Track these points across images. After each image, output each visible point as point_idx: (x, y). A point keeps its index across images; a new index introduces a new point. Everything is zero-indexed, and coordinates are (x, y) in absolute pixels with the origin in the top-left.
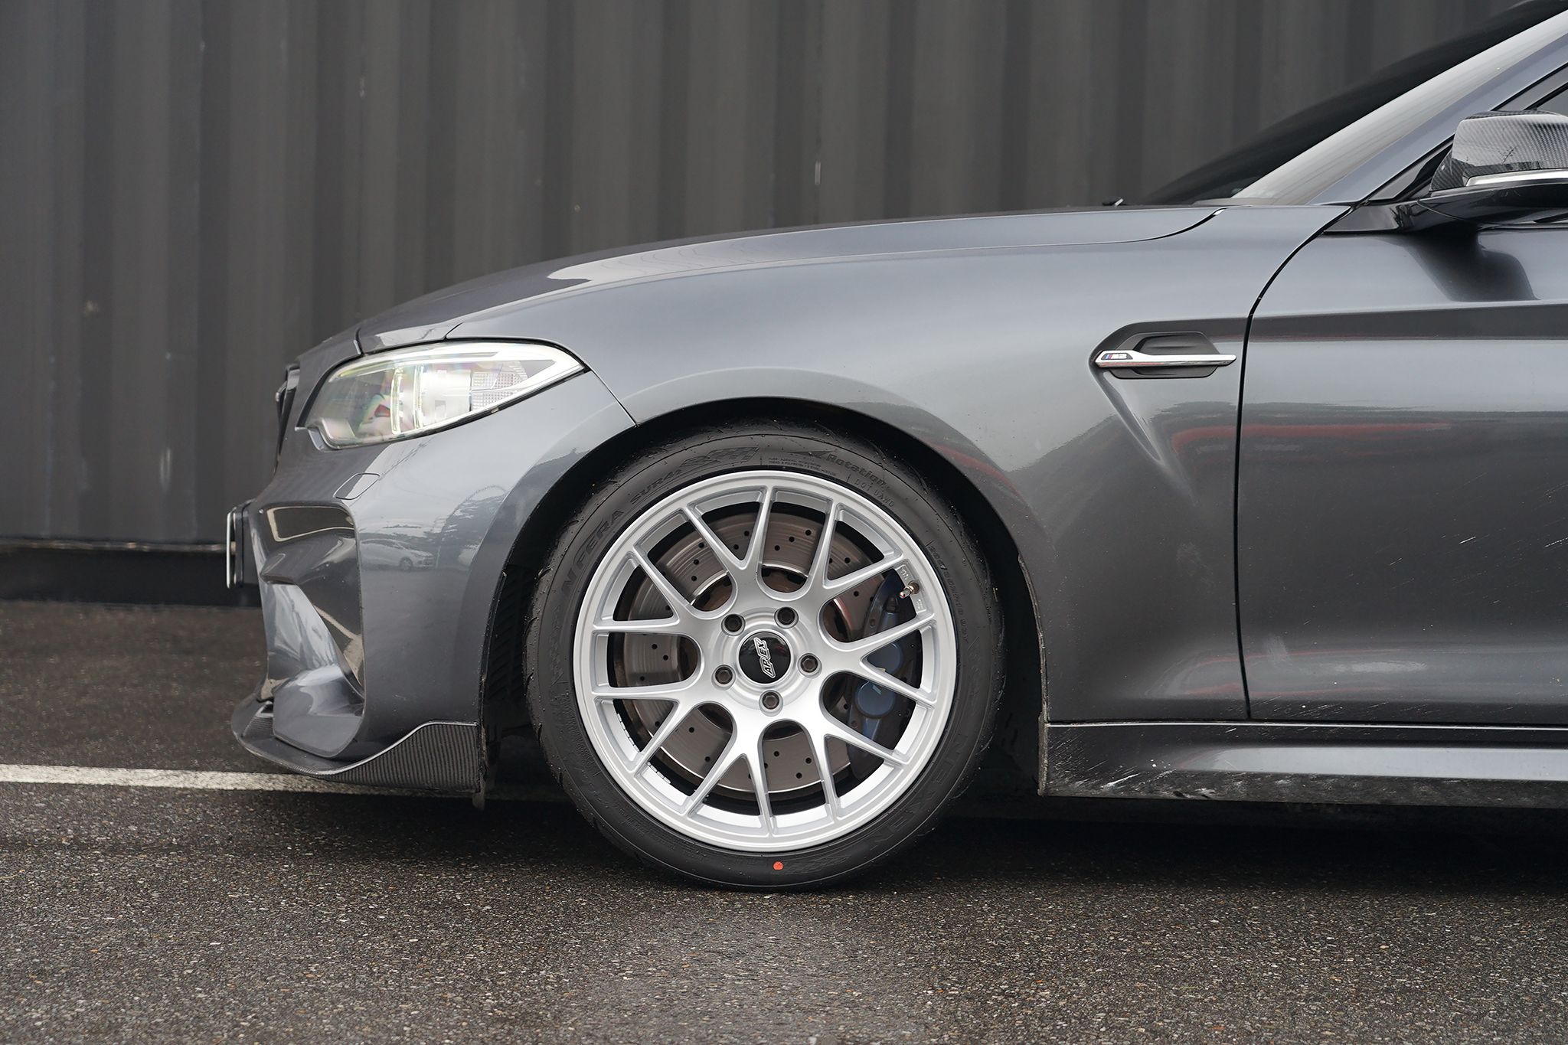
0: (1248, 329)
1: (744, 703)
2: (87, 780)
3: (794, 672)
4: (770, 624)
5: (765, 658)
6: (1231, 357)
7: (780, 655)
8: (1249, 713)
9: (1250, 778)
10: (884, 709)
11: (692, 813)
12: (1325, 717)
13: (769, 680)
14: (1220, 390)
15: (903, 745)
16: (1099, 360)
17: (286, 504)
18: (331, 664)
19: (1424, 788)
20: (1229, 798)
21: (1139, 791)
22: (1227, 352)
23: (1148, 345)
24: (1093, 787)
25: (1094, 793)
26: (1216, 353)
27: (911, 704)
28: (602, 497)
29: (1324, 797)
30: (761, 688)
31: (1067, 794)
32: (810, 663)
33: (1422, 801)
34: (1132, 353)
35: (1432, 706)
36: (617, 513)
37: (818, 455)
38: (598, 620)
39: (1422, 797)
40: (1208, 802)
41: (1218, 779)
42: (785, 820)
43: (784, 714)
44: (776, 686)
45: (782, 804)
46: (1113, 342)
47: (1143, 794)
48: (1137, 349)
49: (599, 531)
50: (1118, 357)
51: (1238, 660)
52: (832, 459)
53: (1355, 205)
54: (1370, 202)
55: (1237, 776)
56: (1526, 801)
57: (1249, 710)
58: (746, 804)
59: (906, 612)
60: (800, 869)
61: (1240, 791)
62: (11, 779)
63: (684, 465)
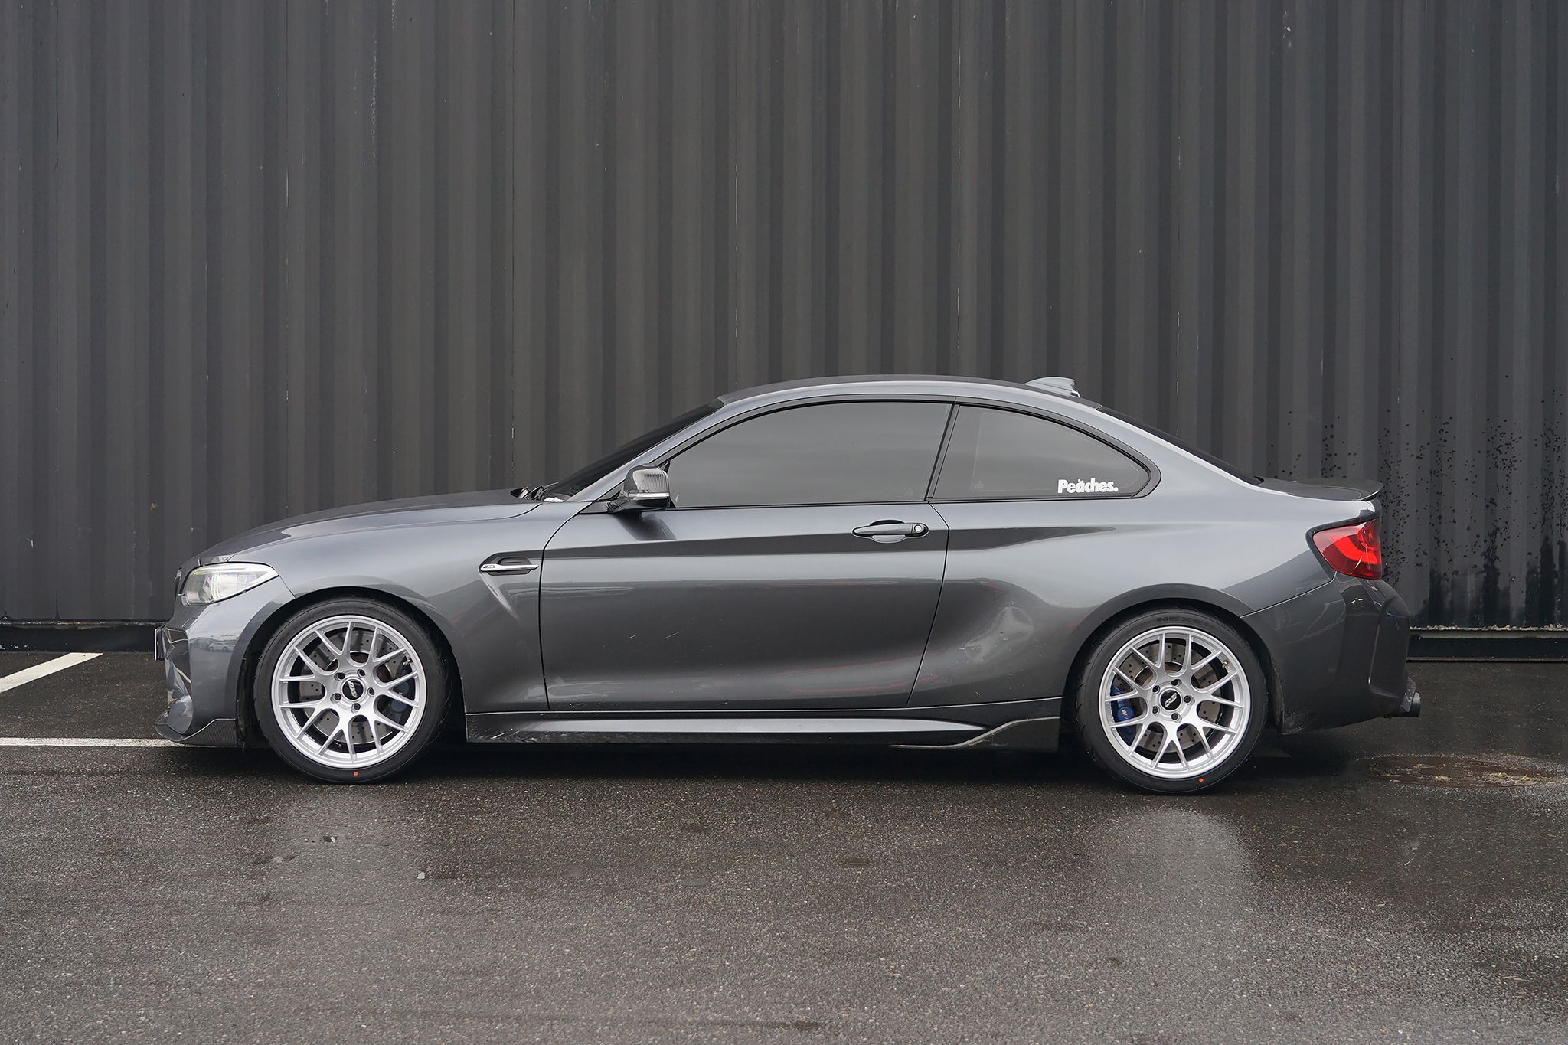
0: (543, 554)
1: (345, 708)
2: (100, 745)
3: (365, 694)
4: (355, 676)
5: (353, 689)
6: (536, 566)
7: (360, 689)
8: (549, 707)
9: (550, 733)
10: (402, 710)
11: (322, 753)
12: (580, 708)
13: (355, 699)
14: (532, 578)
15: (407, 724)
16: (482, 569)
17: (176, 629)
18: (186, 695)
19: (621, 736)
20: (543, 742)
21: (506, 740)
22: (535, 564)
23: (503, 562)
24: (488, 738)
25: (488, 741)
26: (531, 564)
27: (411, 708)
28: (282, 628)
29: (581, 741)
30: (352, 702)
31: (477, 741)
32: (372, 692)
33: (621, 741)
34: (496, 565)
35: (622, 703)
36: (288, 634)
37: (369, 609)
38: (282, 676)
39: (620, 740)
40: (535, 744)
41: (538, 734)
42: (360, 755)
43: (360, 712)
44: (358, 701)
45: (359, 749)
46: (488, 561)
47: (508, 741)
48: (499, 563)
49: (281, 641)
50: (490, 567)
51: (544, 688)
52: (375, 610)
53: (593, 502)
54: (600, 501)
55: (546, 733)
56: (662, 740)
57: (549, 706)
58: (344, 749)
59: (409, 671)
60: (365, 775)
61: (547, 739)
62: (65, 745)
63: (315, 614)
